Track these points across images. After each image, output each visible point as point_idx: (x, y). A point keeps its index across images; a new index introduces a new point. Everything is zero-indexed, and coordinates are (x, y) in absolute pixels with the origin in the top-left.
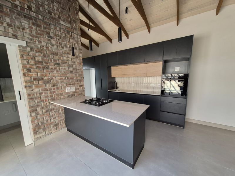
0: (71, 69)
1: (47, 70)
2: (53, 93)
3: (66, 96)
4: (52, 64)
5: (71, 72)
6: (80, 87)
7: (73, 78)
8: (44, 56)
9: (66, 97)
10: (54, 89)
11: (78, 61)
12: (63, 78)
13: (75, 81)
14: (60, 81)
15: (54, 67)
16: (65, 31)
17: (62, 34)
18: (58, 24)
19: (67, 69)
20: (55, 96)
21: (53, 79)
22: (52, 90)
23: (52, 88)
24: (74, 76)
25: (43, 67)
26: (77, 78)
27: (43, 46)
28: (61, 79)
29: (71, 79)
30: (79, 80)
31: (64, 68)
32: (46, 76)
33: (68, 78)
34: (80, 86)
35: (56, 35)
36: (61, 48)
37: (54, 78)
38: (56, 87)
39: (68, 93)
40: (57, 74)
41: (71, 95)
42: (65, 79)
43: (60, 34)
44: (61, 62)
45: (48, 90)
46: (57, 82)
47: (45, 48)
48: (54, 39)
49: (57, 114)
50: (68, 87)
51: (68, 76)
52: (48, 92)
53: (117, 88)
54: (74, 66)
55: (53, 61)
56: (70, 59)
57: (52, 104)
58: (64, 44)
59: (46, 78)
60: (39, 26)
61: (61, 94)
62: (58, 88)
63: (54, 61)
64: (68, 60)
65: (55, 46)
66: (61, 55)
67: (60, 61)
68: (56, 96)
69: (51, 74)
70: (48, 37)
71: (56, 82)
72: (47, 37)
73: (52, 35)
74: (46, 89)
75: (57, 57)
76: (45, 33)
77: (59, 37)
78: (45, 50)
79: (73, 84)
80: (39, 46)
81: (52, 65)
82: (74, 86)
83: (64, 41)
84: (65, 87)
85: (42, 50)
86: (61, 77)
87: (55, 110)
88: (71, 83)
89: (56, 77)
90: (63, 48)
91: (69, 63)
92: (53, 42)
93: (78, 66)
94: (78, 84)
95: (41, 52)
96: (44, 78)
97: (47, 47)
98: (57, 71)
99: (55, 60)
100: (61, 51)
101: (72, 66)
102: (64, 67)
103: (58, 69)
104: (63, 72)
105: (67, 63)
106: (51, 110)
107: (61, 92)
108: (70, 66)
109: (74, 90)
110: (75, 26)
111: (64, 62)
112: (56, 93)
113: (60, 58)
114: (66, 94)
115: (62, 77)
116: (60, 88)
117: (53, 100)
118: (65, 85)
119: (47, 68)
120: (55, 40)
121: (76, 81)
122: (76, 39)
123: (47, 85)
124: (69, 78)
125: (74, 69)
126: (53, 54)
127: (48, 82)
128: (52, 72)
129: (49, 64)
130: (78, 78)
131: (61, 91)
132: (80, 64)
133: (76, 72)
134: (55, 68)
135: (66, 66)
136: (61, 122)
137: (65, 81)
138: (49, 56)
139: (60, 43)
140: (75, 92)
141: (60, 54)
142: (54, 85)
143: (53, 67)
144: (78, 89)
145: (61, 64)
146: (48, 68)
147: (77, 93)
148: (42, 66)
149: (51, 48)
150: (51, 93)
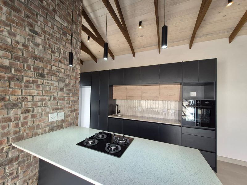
0: (62, 85)
1: (18, 83)
2: (22, 126)
3: (47, 129)
4: (30, 73)
5: (62, 90)
6: (72, 113)
7: (63, 99)
8: (17, 58)
9: (47, 131)
10: (25, 118)
11: (74, 74)
12: (47, 98)
13: (65, 102)
14: (39, 103)
15: (34, 79)
16: (60, 31)
17: (54, 33)
18: (51, 18)
19: (56, 84)
20: (25, 131)
21: (27, 99)
22: (22, 120)
23: (22, 116)
24: (65, 95)
25: (9, 77)
26: (69, 99)
27: (18, 43)
28: (42, 100)
29: (60, 99)
30: (72, 101)
31: (50, 82)
32: (13, 93)
33: (54, 99)
34: (72, 111)
35: (45, 32)
36: (50, 52)
37: (30, 98)
38: (29, 115)
39: (52, 123)
40: (36, 92)
41: (56, 126)
42: (50, 100)
43: (51, 32)
44: (48, 73)
45: (11, 121)
46: (35, 105)
47: (20, 46)
48: (41, 36)
49: (22, 168)
50: (52, 113)
51: (55, 94)
52: (12, 124)
53: (118, 113)
54: (67, 81)
55: (32, 69)
56: (63, 71)
57: (14, 148)
58: (56, 48)
59: (12, 98)
60: (18, 11)
61: (38, 126)
62: (33, 116)
63: (34, 69)
64: (60, 72)
65: (41, 47)
66: (49, 62)
67: (46, 71)
68: (27, 131)
69: (24, 91)
70: (30, 30)
71: (32, 105)
72: (27, 30)
73: (37, 29)
74: (7, 118)
75: (41, 65)
76: (26, 24)
77: (49, 35)
78: (20, 49)
79: (61, 109)
80: (9, 40)
81: (29, 76)
82: (64, 111)
83: (57, 44)
84: (47, 114)
85: (13, 48)
86: (42, 97)
87: (20, 159)
88: (60, 107)
89: (33, 96)
90: (53, 52)
91: (60, 76)
92: (39, 40)
93: (73, 82)
94: (70, 108)
95: (11, 52)
96: (8, 97)
97: (24, 45)
98: (38, 87)
99: (36, 69)
100: (49, 57)
101: (65, 81)
102: (51, 80)
103: (39, 83)
104: (48, 89)
105: (56, 75)
106: (10, 161)
107: (38, 123)
108: (60, 80)
109: (63, 118)
110: (75, 28)
111: (52, 73)
112: (30, 124)
113: (47, 66)
114: (48, 126)
115: (44, 97)
116: (38, 116)
117: (20, 138)
118: (48, 110)
119: (18, 80)
120: (43, 38)
121: (67, 103)
122: (74, 45)
123: (12, 111)
124: (57, 99)
125: (66, 85)
126: (35, 58)
127: (15, 105)
128: (26, 87)
129: (23, 74)
130: (71, 99)
131: (40, 121)
132: (77, 79)
133: (69, 90)
134: (34, 82)
135: (55, 80)
136: (30, 182)
137: (49, 103)
138: (25, 60)
139: (49, 45)
140: (63, 121)
141: (48, 60)
142: (27, 111)
143: (31, 79)
144: (69, 115)
145: (46, 76)
146: (20, 80)
147: (66, 121)
148: (6, 76)
149: (32, 48)
150: (17, 125)
